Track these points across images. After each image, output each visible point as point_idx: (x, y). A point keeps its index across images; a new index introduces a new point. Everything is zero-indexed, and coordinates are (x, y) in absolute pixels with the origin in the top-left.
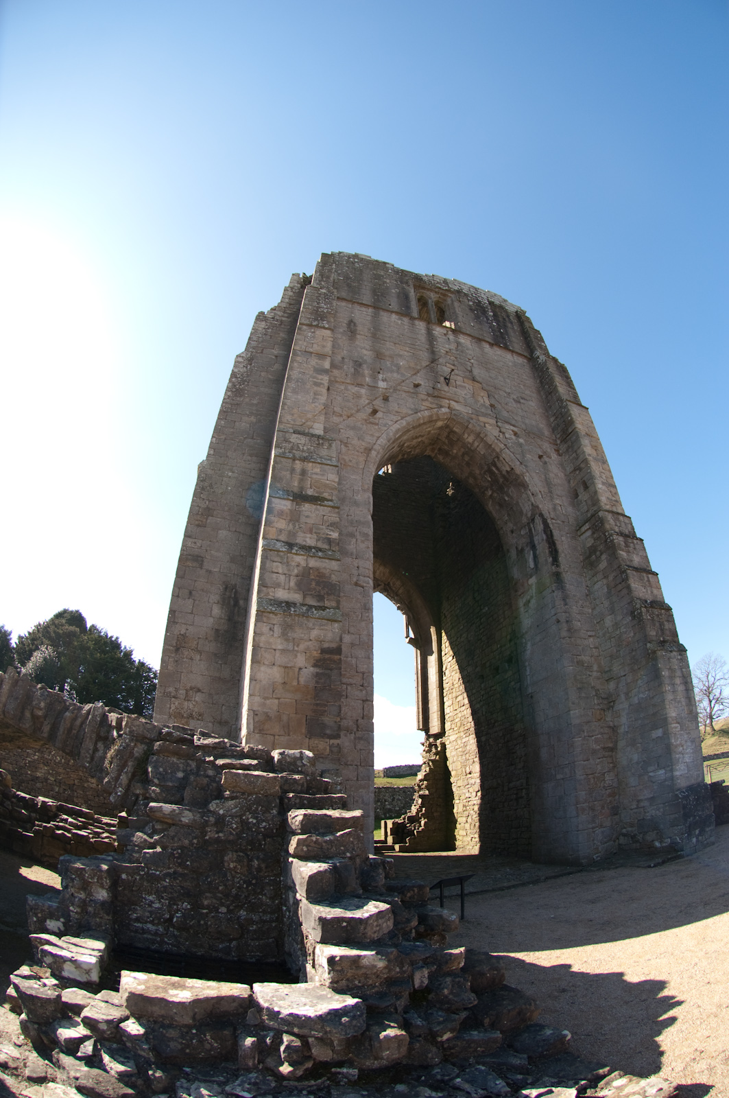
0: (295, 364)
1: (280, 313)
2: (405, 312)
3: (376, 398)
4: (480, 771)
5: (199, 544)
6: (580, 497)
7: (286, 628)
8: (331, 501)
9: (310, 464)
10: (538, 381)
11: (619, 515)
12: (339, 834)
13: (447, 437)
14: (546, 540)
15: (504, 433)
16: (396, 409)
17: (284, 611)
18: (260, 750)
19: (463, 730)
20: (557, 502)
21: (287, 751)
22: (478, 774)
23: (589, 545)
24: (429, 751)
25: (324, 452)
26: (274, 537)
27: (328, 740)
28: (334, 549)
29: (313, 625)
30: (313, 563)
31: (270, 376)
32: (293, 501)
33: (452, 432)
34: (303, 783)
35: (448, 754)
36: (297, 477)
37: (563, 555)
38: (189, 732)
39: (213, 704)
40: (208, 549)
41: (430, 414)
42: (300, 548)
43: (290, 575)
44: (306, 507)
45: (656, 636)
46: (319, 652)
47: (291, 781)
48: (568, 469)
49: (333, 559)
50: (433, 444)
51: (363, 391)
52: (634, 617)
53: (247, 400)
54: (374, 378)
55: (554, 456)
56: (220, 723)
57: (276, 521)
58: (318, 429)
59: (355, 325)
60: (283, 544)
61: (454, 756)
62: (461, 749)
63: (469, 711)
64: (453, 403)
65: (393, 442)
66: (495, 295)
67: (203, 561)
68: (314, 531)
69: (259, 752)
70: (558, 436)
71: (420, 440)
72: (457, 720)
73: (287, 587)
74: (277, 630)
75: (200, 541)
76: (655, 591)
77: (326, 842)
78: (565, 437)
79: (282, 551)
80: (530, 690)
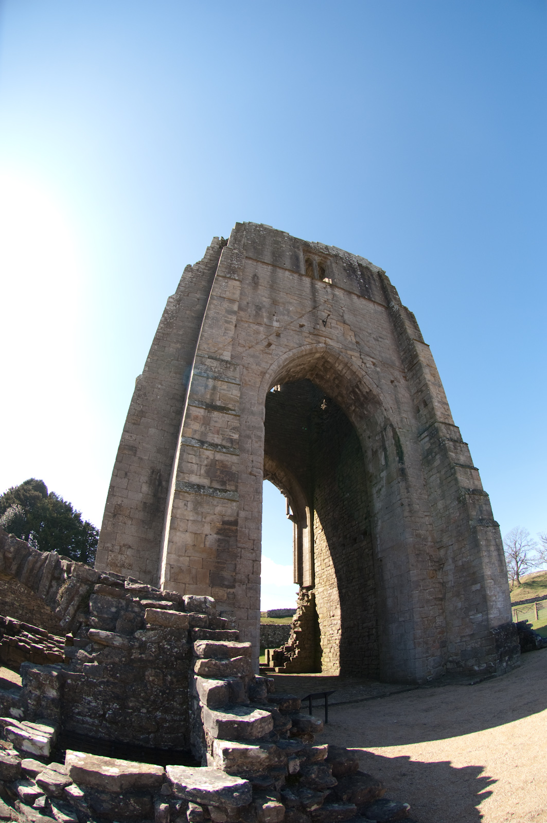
0: (212, 306)
1: (203, 267)
2: (295, 270)
3: (271, 335)
4: (341, 615)
5: (134, 438)
6: (421, 412)
7: (197, 504)
8: (234, 410)
9: (220, 382)
10: (392, 325)
11: (451, 426)
12: (232, 659)
13: (323, 365)
14: (395, 444)
15: (365, 364)
16: (286, 343)
17: (196, 492)
18: (174, 594)
19: (328, 584)
20: (404, 415)
21: (194, 596)
22: (339, 617)
23: (427, 448)
24: (302, 599)
25: (230, 373)
26: (191, 436)
27: (226, 589)
28: (235, 447)
29: (217, 503)
30: (219, 457)
31: (193, 314)
32: (205, 409)
33: (327, 361)
34: (206, 621)
35: (317, 602)
36: (209, 391)
37: (407, 455)
38: (121, 578)
39: (140, 558)
40: (141, 441)
41: (311, 348)
42: (209, 445)
43: (201, 465)
44: (216, 415)
45: (476, 515)
46: (221, 523)
47: (197, 619)
48: (412, 391)
49: (233, 455)
50: (312, 371)
51: (261, 329)
52: (460, 502)
53: (175, 331)
54: (270, 319)
55: (402, 381)
56: (145, 572)
57: (192, 423)
58: (227, 356)
59: (258, 277)
60: (197, 441)
61: (321, 603)
62: (326, 598)
63: (333, 570)
64: (328, 340)
65: (283, 368)
66: (363, 259)
67: (136, 451)
68: (220, 432)
69: (173, 596)
70: (406, 366)
71: (302, 367)
72: (324, 577)
73: (198, 474)
74: (190, 505)
75: (135, 435)
76: (476, 482)
77: (223, 665)
78: (411, 367)
79: (196, 447)
80: (380, 556)
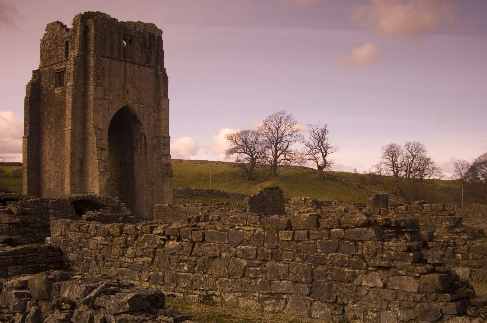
3: (109, 104)
5: (73, 151)
6: (156, 130)
9: (102, 140)
10: (156, 81)
11: (165, 138)
14: (145, 141)
15: (140, 109)
16: (114, 107)
20: (150, 130)
25: (103, 134)
32: (101, 151)
36: (100, 144)
37: (148, 146)
41: (122, 106)
43: (102, 166)
45: (166, 172)
48: (155, 119)
51: (106, 102)
52: (161, 167)
53: (77, 104)
54: (109, 96)
55: (153, 113)
58: (101, 126)
59: (104, 70)
60: (100, 160)
64: (128, 100)
67: (75, 155)
70: (156, 106)
73: (102, 169)
74: (102, 176)
76: (169, 161)
80: (135, 176)
